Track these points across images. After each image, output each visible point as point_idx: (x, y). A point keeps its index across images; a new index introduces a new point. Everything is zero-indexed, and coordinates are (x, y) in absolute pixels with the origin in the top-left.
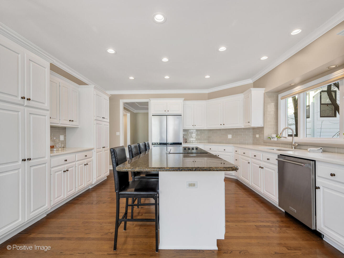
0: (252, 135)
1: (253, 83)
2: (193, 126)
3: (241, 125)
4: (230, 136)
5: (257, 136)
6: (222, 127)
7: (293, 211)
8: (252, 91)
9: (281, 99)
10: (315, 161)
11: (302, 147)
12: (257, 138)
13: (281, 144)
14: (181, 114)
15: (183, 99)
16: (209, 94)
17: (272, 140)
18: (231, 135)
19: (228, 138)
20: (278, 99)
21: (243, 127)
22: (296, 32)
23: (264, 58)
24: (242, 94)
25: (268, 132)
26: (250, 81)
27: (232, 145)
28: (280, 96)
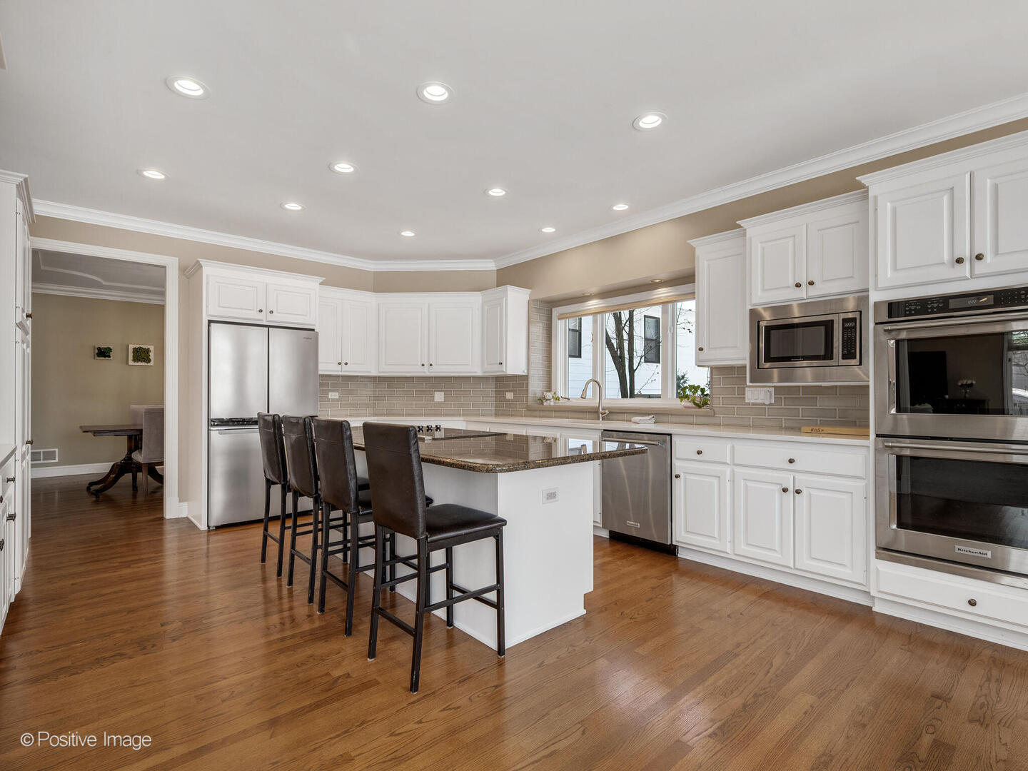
0: (494, 393)
1: (496, 273)
2: (340, 364)
3: (475, 368)
4: (439, 397)
5: (510, 396)
6: (426, 372)
7: (632, 527)
8: (509, 292)
9: (559, 319)
10: (670, 435)
11: (615, 417)
12: (509, 400)
13: (571, 411)
14: (314, 325)
15: (321, 279)
16: (378, 274)
17: (545, 404)
18: (443, 393)
19: (435, 400)
20: (551, 317)
21: (479, 374)
22: (621, 207)
23: (549, 230)
24: (478, 294)
25: (535, 387)
26: (490, 265)
27: (461, 418)
28: (556, 312)
